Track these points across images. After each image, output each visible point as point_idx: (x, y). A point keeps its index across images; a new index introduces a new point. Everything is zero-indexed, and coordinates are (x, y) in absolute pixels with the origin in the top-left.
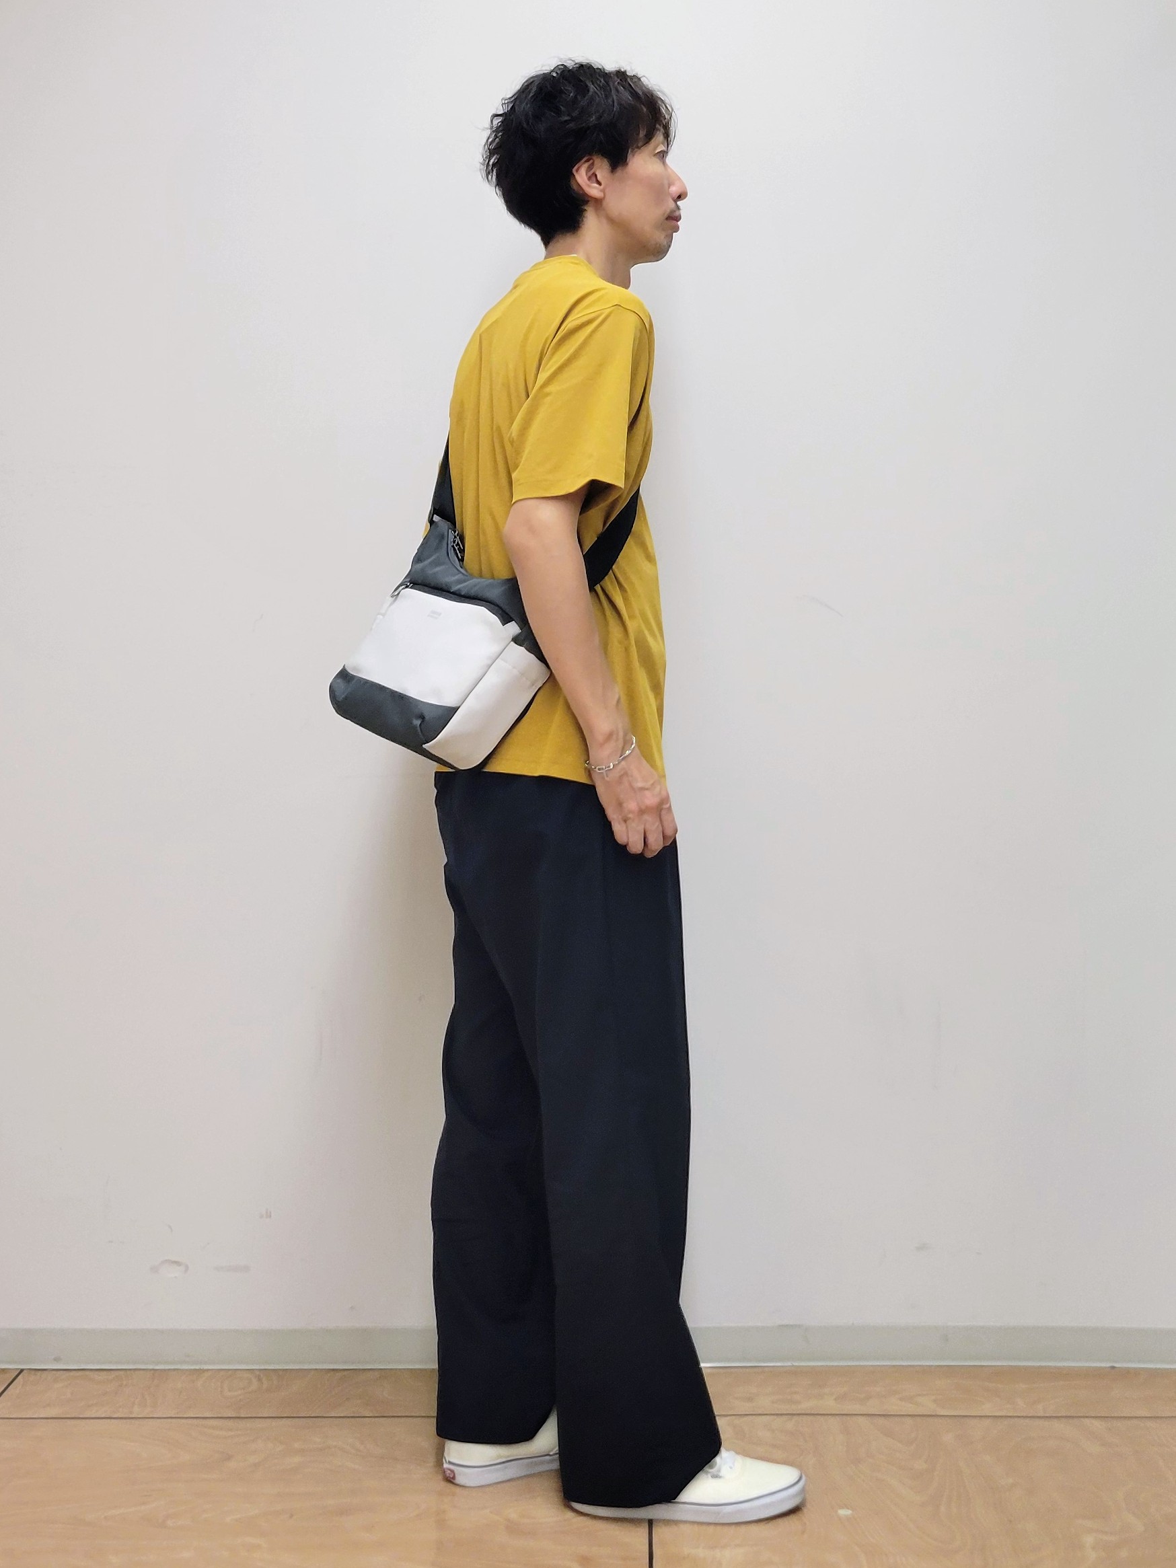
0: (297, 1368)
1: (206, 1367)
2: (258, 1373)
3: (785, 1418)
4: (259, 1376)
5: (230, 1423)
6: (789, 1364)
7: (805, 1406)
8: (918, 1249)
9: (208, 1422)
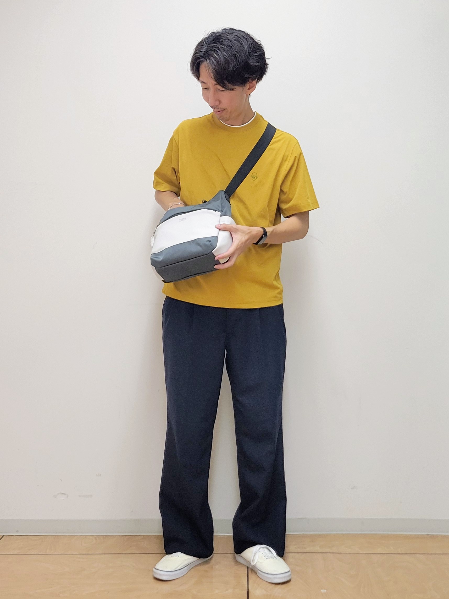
0: (110, 535)
1: (75, 534)
2: (95, 536)
3: (300, 554)
4: (96, 538)
5: (85, 556)
6: (302, 533)
7: (308, 550)
8: (352, 489)
9: (76, 556)
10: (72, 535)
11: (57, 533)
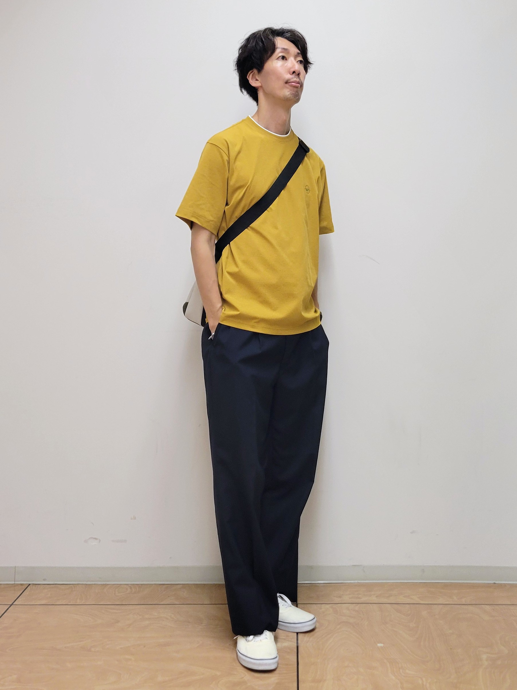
0: (147, 583)
1: (108, 583)
3: (355, 605)
4: (131, 587)
5: (118, 607)
7: (364, 599)
8: (412, 533)
9: (109, 606)
10: (104, 583)
11: (88, 581)
